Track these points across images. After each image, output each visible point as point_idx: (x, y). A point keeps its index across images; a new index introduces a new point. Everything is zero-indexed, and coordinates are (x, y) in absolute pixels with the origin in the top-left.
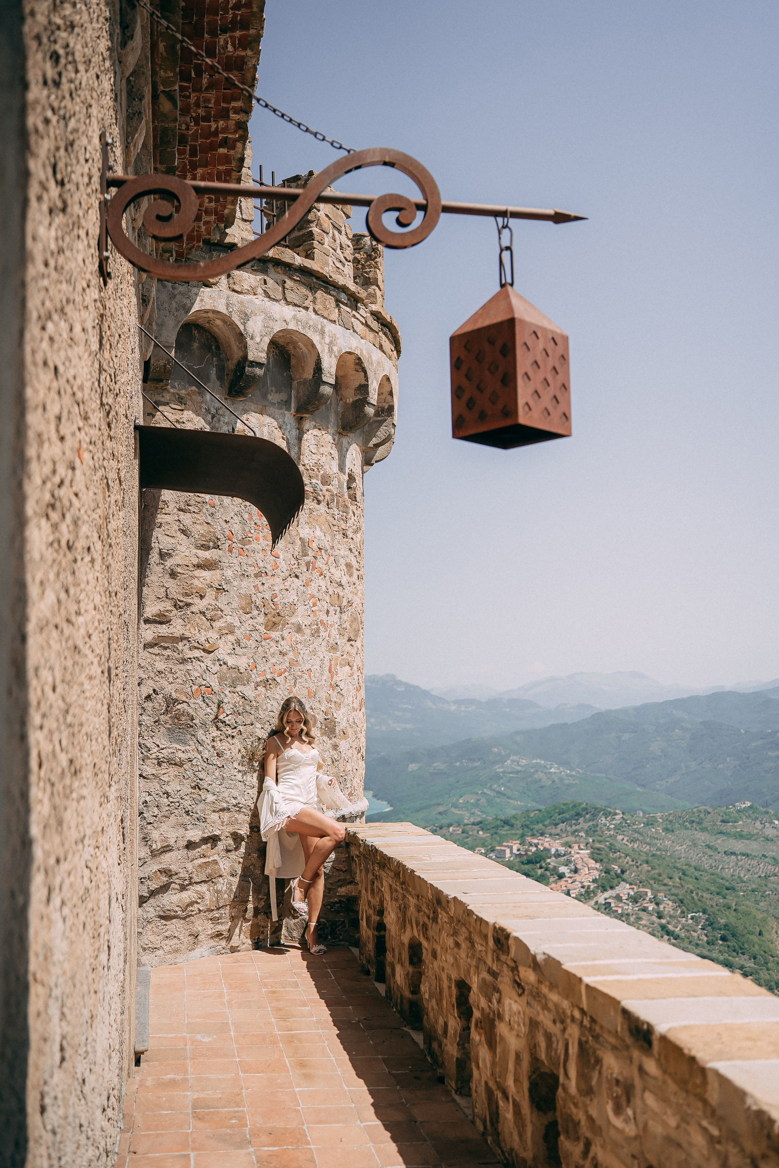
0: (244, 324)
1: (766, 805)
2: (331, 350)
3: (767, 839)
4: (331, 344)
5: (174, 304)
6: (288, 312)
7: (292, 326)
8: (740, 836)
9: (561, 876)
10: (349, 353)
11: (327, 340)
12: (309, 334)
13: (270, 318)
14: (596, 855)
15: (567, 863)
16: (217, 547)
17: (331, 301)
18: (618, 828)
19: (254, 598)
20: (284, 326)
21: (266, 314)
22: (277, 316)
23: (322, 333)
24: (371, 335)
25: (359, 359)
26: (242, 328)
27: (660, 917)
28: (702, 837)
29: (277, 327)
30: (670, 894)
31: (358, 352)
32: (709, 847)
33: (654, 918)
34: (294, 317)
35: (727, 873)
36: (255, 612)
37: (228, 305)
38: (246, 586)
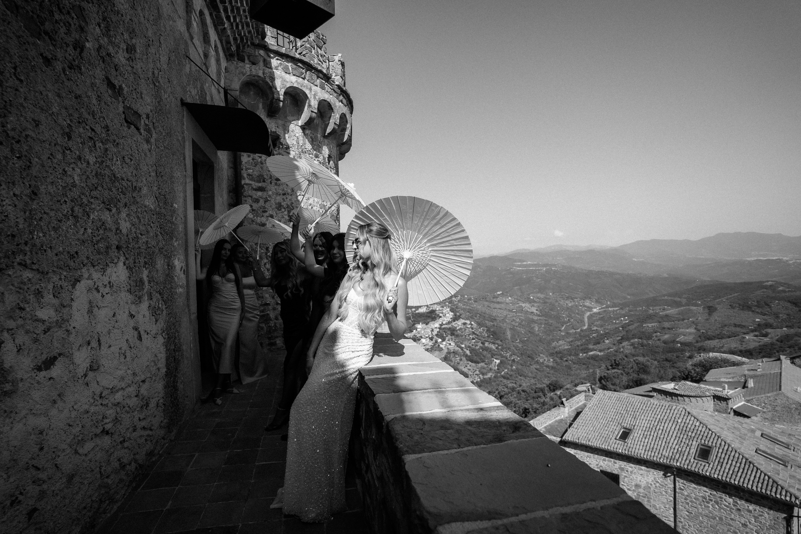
0: (272, 82)
1: (507, 292)
2: (315, 98)
3: (507, 303)
4: (315, 95)
5: (238, 72)
6: (294, 79)
7: (295, 85)
8: (498, 303)
9: (441, 317)
10: (324, 100)
11: (313, 93)
12: (304, 89)
13: (284, 80)
14: (452, 310)
15: (442, 313)
16: (264, 181)
17: (315, 77)
18: (459, 301)
19: (282, 204)
20: (291, 85)
21: (282, 78)
22: (288, 80)
23: (311, 89)
24: (335, 95)
25: (329, 103)
26: (271, 84)
27: (472, 329)
28: (486, 303)
29: (288, 85)
30: (475, 322)
31: (329, 100)
32: (488, 306)
33: (471, 330)
34: (296, 81)
35: (494, 314)
36: (283, 210)
37: (264, 74)
38: (279, 199)
